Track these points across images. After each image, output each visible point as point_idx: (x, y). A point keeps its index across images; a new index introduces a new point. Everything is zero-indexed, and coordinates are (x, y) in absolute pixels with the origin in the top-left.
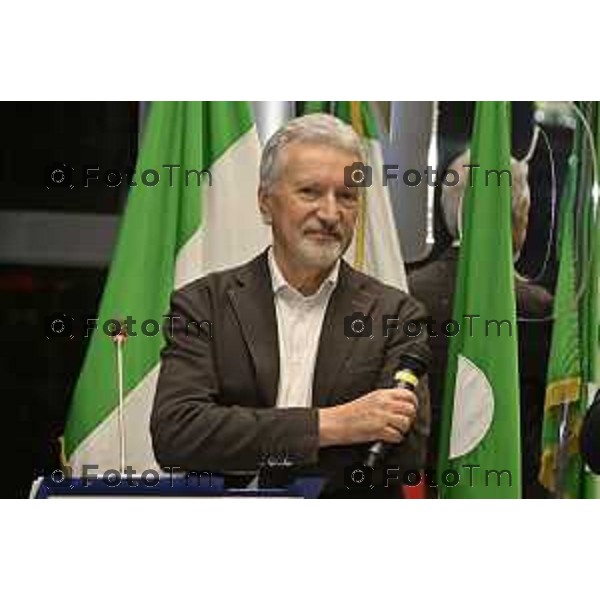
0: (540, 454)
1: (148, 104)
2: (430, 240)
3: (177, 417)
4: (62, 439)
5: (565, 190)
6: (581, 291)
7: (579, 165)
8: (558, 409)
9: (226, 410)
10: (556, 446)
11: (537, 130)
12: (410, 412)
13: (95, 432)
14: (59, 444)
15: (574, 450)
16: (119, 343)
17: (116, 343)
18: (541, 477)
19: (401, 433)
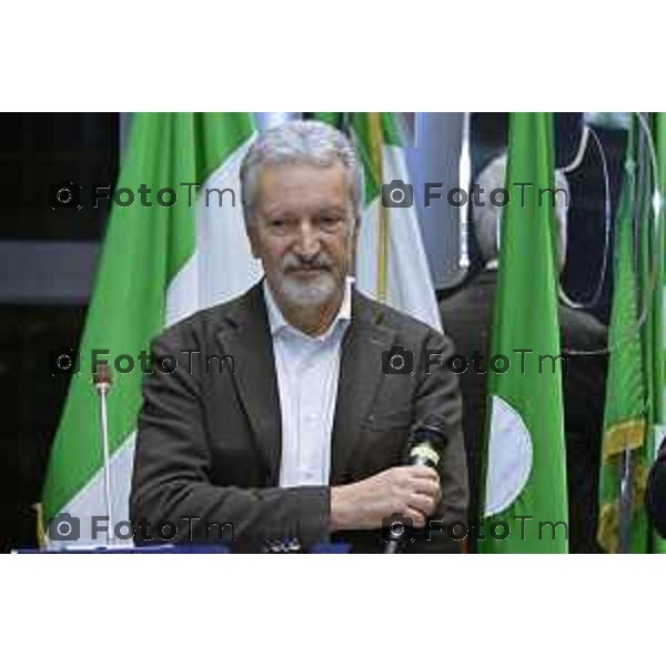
0: (598, 511)
1: (130, 115)
2: (464, 261)
3: (163, 499)
4: (39, 507)
5: (622, 200)
6: (643, 317)
7: (637, 171)
8: (618, 458)
9: (221, 490)
10: (617, 501)
11: (586, 131)
12: (434, 492)
13: (76, 498)
14: (36, 512)
15: (639, 504)
16: (103, 391)
17: (99, 390)
18: (600, 536)
19: (425, 514)
